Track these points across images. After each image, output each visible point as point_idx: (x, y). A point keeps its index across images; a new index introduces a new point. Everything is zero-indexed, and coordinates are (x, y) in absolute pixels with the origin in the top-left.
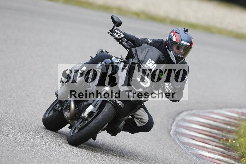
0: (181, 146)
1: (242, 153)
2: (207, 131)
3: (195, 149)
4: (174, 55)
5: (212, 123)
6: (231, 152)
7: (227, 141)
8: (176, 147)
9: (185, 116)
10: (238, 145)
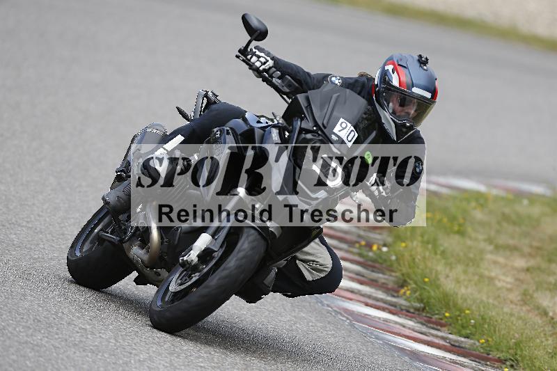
1: (403, 275)
4: (392, 119)
6: (378, 273)
7: (368, 249)
10: (394, 258)
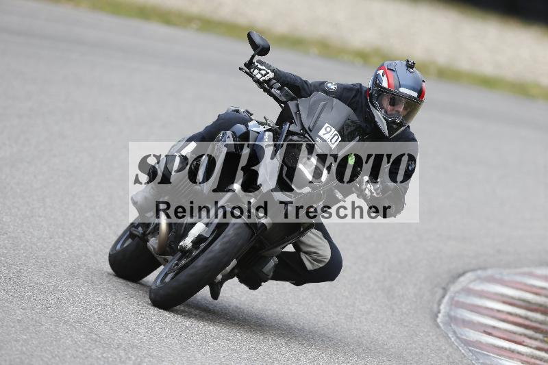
0: (460, 348)
2: (520, 316)
3: (492, 355)
4: (384, 118)
5: (529, 297)
8: (451, 350)
9: (471, 281)
